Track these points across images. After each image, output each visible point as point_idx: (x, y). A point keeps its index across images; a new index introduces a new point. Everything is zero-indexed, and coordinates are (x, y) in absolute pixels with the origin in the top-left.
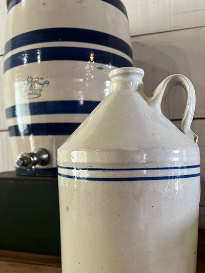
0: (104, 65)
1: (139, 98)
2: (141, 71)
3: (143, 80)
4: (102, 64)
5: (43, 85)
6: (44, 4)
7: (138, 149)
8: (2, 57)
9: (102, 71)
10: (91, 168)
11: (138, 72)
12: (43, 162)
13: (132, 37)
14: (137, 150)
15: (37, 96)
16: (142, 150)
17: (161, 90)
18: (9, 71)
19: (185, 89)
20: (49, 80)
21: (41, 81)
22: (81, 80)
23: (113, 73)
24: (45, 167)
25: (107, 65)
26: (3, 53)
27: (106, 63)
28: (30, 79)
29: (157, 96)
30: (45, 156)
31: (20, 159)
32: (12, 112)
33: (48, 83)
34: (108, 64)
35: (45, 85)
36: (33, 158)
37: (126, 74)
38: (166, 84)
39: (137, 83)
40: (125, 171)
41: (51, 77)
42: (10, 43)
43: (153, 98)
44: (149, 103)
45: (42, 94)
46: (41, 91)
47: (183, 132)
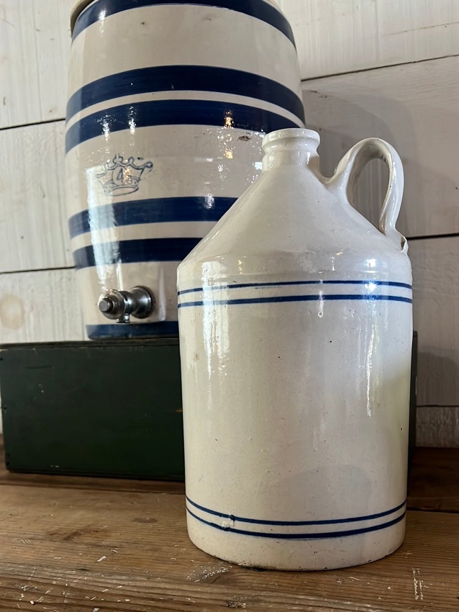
0: (252, 132)
1: (311, 179)
2: (315, 135)
3: (318, 151)
4: (248, 131)
5: (143, 170)
6: (143, 23)
7: (308, 251)
8: (64, 122)
9: (247, 143)
10: (234, 284)
11: (310, 136)
12: (142, 311)
13: (302, 81)
14: (307, 253)
15: (132, 190)
16: (314, 252)
17: (346, 164)
18: (77, 148)
19: (385, 160)
20: (152, 160)
21: (138, 163)
22: (210, 160)
23: (268, 139)
24: (145, 321)
25: (257, 133)
26: (64, 115)
27: (254, 130)
28: (118, 160)
29: (340, 175)
30: (146, 300)
31: (105, 299)
32: (82, 222)
33: (152, 166)
34: (260, 131)
35: (146, 170)
36: (127, 300)
37: (290, 140)
38: (355, 154)
39: (309, 155)
40: (287, 286)
41: (157, 156)
42: (79, 96)
43: (334, 177)
44: (326, 186)
45: (139, 186)
46: (139, 180)
47: (382, 232)
